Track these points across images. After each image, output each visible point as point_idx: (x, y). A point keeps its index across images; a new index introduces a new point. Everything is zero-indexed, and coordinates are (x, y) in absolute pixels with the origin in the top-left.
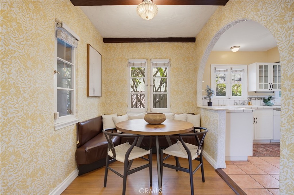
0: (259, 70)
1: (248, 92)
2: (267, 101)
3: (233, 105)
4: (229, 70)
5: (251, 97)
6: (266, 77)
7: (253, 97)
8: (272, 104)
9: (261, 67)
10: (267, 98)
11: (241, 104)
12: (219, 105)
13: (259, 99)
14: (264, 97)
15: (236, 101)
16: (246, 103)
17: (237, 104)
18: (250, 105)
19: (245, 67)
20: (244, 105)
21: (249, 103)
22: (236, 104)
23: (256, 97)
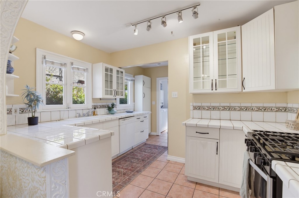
0: (104, 72)
1: (92, 98)
2: (110, 109)
3: (74, 117)
4: (69, 65)
5: (95, 104)
6: (111, 82)
7: (97, 105)
8: (114, 112)
9: (107, 70)
10: (110, 106)
11: (84, 115)
12: (52, 120)
13: (103, 107)
14: (108, 104)
15: (78, 112)
16: (90, 113)
17: (80, 116)
18: (95, 115)
19: (89, 66)
20: (88, 116)
21: (94, 112)
22: (78, 115)
23: (101, 104)
